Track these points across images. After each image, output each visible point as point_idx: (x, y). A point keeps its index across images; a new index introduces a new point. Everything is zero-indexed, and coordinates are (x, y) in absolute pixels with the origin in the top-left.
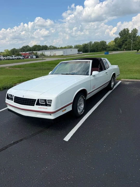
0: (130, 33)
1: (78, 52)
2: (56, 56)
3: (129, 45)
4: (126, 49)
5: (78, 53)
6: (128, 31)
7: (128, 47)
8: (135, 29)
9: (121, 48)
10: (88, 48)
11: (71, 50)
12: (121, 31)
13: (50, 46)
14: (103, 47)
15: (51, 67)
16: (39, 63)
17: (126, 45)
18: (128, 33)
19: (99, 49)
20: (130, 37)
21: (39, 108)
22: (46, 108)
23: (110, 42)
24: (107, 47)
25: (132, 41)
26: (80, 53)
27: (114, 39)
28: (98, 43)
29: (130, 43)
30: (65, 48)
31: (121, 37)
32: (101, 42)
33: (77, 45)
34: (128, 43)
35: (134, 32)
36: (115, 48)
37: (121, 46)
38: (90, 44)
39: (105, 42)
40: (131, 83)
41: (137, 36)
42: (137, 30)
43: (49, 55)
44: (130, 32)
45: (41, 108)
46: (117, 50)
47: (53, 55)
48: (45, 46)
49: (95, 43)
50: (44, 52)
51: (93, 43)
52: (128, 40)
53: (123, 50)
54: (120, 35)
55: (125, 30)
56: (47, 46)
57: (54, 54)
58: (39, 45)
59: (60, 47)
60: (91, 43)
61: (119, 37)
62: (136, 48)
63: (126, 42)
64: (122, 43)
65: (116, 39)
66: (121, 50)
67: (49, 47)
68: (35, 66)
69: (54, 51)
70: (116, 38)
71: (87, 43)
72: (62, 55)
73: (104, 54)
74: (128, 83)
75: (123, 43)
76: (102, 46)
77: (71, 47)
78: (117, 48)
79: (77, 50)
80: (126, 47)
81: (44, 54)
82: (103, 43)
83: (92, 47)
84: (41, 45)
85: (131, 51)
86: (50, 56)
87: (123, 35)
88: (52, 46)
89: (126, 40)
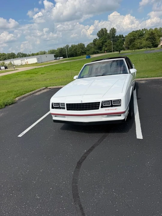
0: (109, 34)
1: (54, 58)
2: (28, 64)
3: (109, 46)
4: (106, 51)
5: (55, 60)
6: (106, 31)
7: (109, 49)
8: (113, 28)
9: (101, 50)
10: (65, 52)
11: (46, 57)
12: (99, 31)
13: (19, 54)
14: (82, 51)
15: (31, 77)
16: (12, 74)
17: (106, 46)
18: (107, 33)
19: (78, 52)
20: (109, 37)
21: (106, 110)
22: (115, 109)
23: (89, 44)
24: (86, 51)
25: (112, 41)
26: (58, 59)
27: (93, 40)
28: (76, 46)
29: (110, 44)
30: (38, 54)
31: (100, 38)
32: (78, 45)
33: (51, 50)
34: (108, 44)
35: (112, 32)
36: (96, 51)
37: (101, 48)
38: (67, 48)
39: (84, 45)
40: (146, 81)
41: (116, 36)
42: (115, 29)
43: (19, 65)
44: (108, 32)
45: (108, 110)
46: (98, 53)
47: (25, 64)
48: (12, 53)
49: (72, 46)
50: (12, 62)
51: (70, 46)
52: (108, 41)
53: (104, 52)
54: (99, 36)
55: (102, 30)
56: (14, 54)
57: (26, 62)
58: (3, 54)
59: (32, 53)
60: (67, 46)
61: (98, 38)
62: (118, 49)
63: (106, 44)
64: (101, 45)
65: (95, 41)
66: (102, 53)
67: (17, 55)
68: (9, 78)
69: (25, 59)
70: (95, 39)
71: (63, 47)
72: (36, 63)
73: (86, 58)
74: (143, 82)
75: (103, 44)
76: (81, 49)
77: (44, 53)
78: (97, 50)
79: (53, 55)
80: (106, 49)
81: (12, 63)
82: (81, 46)
83: (70, 51)
84: (6, 53)
85: (113, 53)
86: (22, 66)
87: (101, 35)
88: (21, 53)
89: (106, 42)
